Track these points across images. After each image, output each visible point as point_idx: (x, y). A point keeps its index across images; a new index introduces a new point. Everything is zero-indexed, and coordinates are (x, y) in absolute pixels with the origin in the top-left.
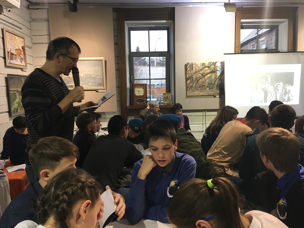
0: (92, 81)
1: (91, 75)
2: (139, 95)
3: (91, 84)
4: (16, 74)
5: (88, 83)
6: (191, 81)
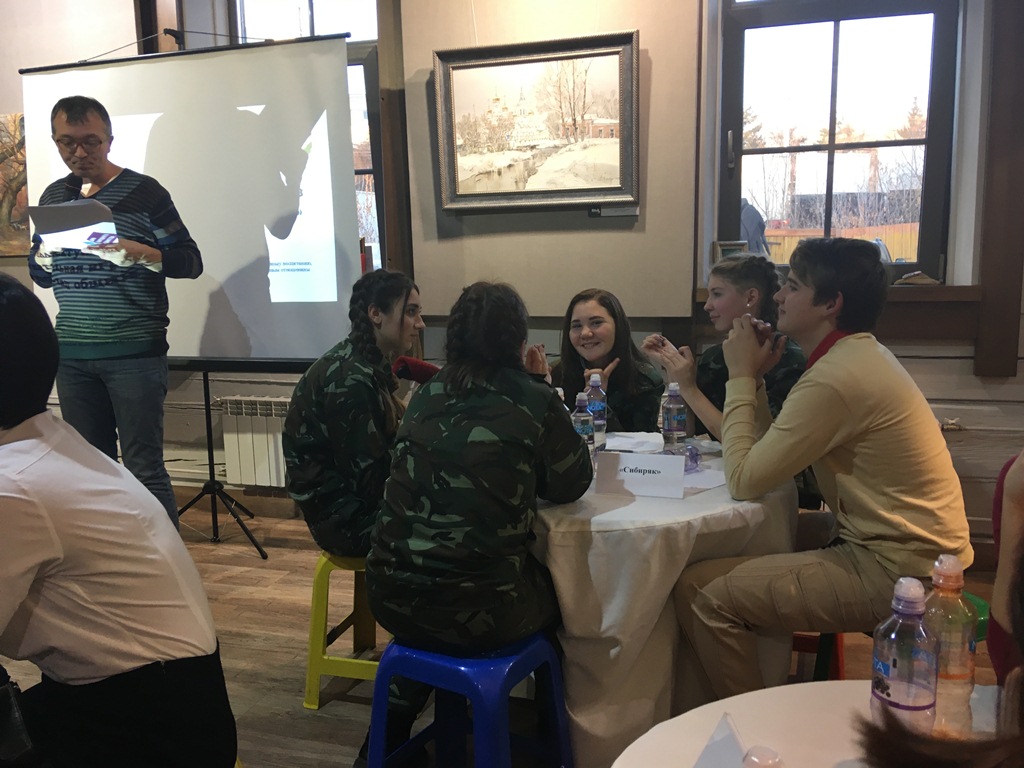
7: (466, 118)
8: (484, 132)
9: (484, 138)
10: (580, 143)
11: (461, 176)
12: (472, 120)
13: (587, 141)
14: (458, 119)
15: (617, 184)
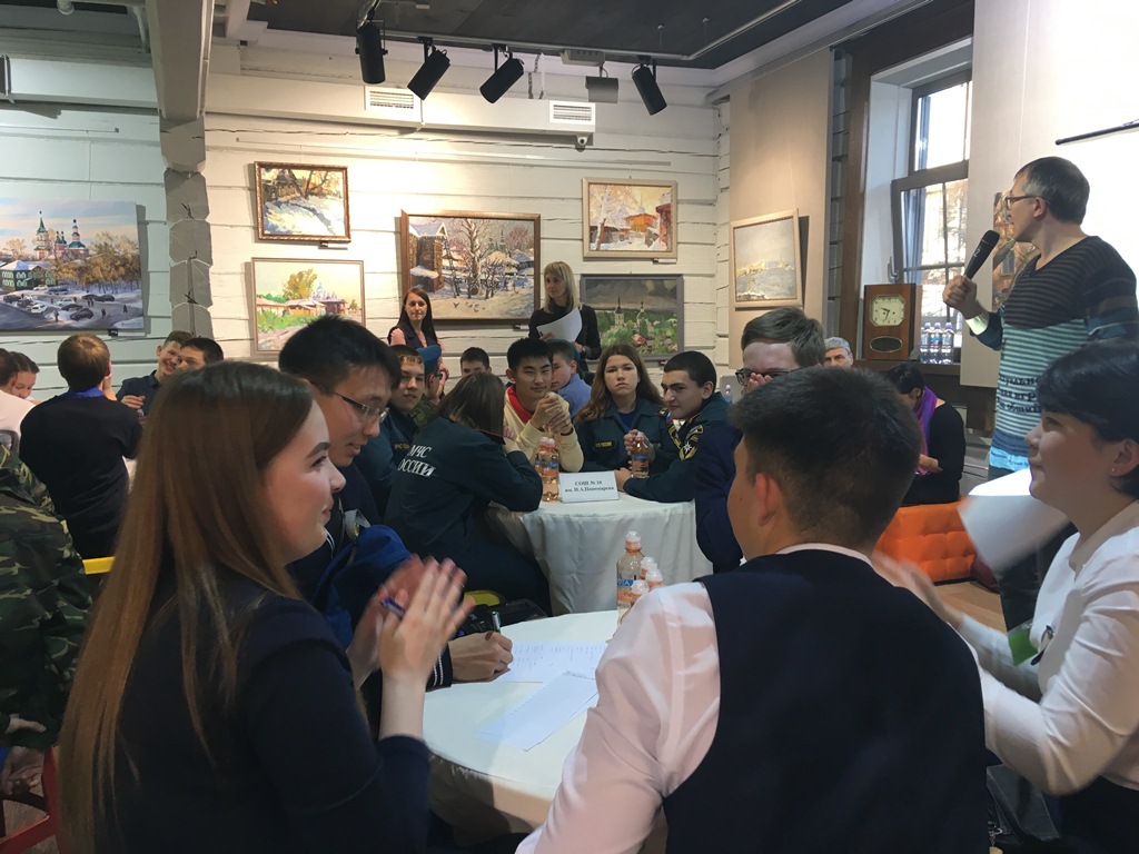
0: (778, 280)
1: (777, 263)
2: (886, 323)
3: (776, 288)
4: (628, 273)
5: (771, 288)
6: (1005, 268)
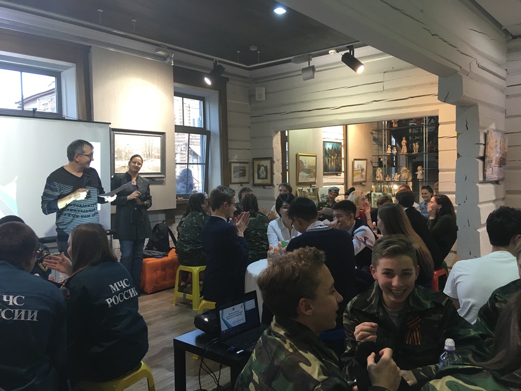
7: (118, 149)
8: (123, 154)
9: (123, 156)
10: (151, 160)
11: (116, 168)
12: (120, 150)
13: (153, 159)
14: (116, 149)
15: (160, 171)
